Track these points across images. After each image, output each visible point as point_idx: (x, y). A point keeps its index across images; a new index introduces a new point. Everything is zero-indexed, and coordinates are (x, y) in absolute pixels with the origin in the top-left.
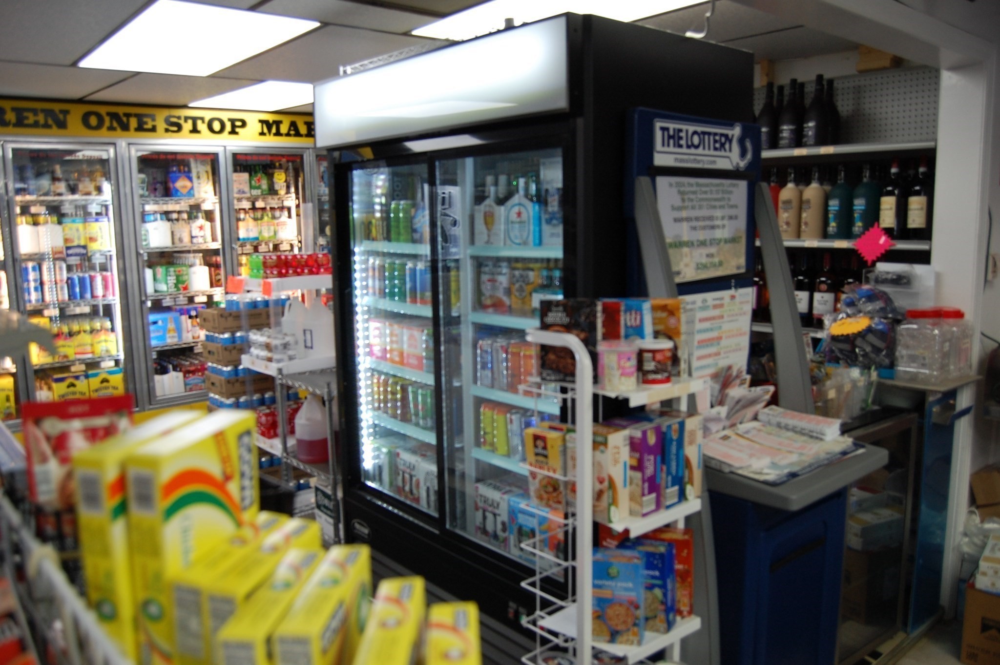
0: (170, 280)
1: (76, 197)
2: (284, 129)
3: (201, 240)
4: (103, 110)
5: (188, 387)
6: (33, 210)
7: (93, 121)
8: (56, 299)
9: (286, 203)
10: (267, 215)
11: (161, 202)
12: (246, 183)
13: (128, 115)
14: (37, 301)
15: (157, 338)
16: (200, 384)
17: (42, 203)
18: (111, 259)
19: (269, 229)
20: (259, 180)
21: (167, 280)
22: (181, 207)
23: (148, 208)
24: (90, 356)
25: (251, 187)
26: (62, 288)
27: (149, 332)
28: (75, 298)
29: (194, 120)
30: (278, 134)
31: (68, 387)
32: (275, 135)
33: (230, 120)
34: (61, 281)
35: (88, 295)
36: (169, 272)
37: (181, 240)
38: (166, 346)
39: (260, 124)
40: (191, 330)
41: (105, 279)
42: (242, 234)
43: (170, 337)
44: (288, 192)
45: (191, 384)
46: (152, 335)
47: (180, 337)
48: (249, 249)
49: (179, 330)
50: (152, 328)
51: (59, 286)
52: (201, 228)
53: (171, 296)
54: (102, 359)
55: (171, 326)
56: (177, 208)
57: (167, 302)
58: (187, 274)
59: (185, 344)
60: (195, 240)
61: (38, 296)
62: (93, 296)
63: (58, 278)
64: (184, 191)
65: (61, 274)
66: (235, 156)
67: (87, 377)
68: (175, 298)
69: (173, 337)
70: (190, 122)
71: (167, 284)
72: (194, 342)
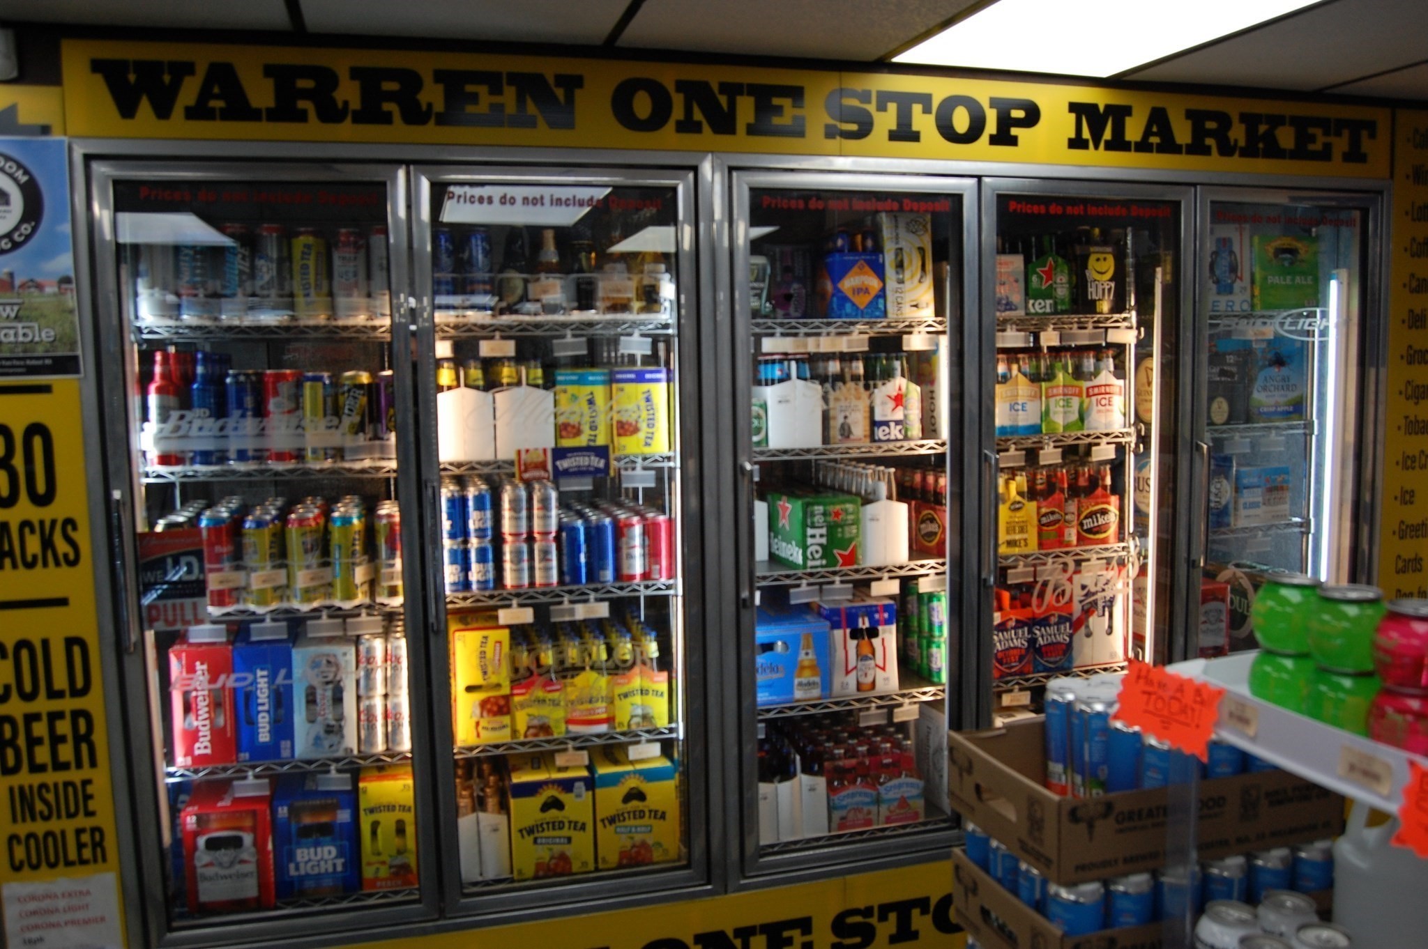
0: (813, 536)
1: (591, 315)
2: (1134, 130)
3: (895, 432)
4: (668, 76)
5: (837, 815)
6: (486, 349)
7: (642, 106)
8: (526, 581)
9: (1115, 337)
10: (1065, 368)
11: (803, 330)
12: (1017, 281)
13: (733, 91)
14: (483, 584)
15: (769, 686)
16: (866, 809)
17: (506, 332)
18: (671, 479)
19: (1067, 404)
20: (1049, 275)
21: (804, 535)
22: (850, 343)
23: (768, 345)
24: (603, 728)
25: (1028, 293)
26: (545, 553)
27: (753, 671)
28: (576, 579)
29: (905, 101)
30: (1118, 144)
31: (545, 807)
32: (1110, 146)
33: (994, 102)
34: (545, 534)
35: (609, 574)
36: (813, 515)
37: (846, 431)
38: (791, 708)
39: (1073, 116)
40: (855, 668)
41: (650, 532)
42: (1002, 417)
43: (800, 684)
44: (1119, 306)
45: (844, 807)
46: (761, 678)
47: (827, 684)
48: (1013, 458)
49: (824, 667)
50: (761, 659)
51: (537, 547)
52: (899, 400)
53: (812, 580)
54: (633, 737)
55: (806, 657)
56: (843, 345)
57: (802, 594)
58: (856, 522)
59: (837, 703)
60: (880, 433)
61: (486, 572)
62: (618, 575)
63: (537, 526)
64: (862, 301)
65: (546, 517)
66: (1004, 201)
67: (591, 783)
68: (821, 584)
69: (810, 685)
70: (892, 107)
71: (805, 547)
72: (859, 701)
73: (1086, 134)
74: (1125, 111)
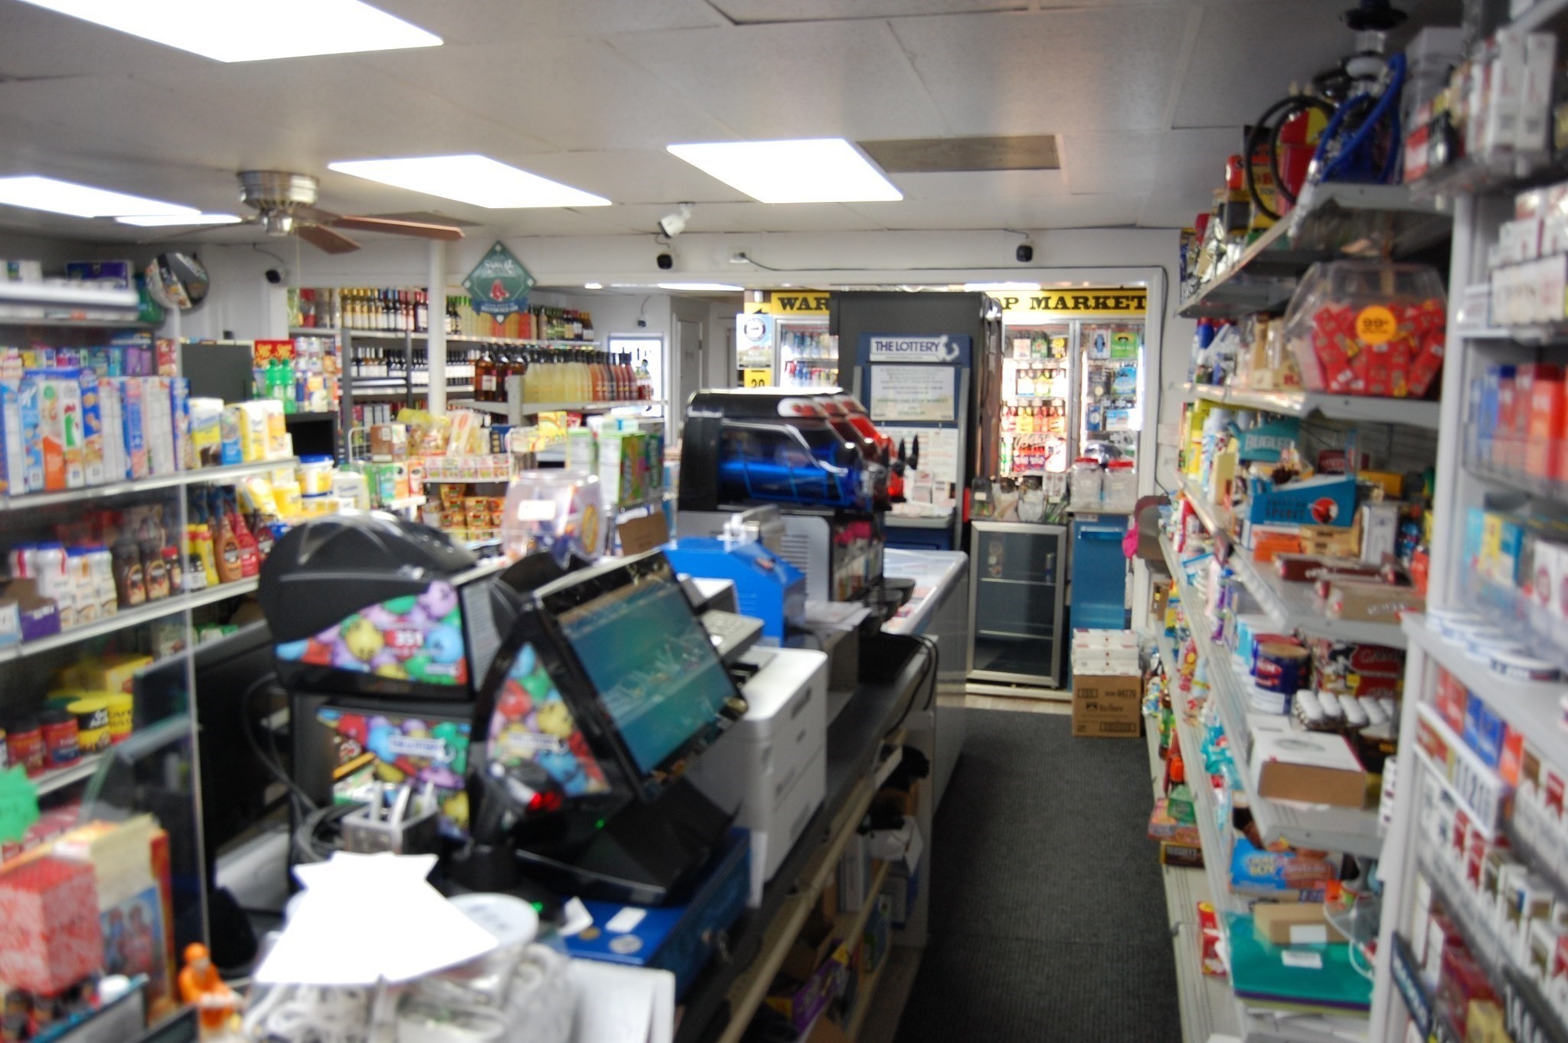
2: (1052, 303)
30: (1047, 308)
73: (1035, 305)
74: (1049, 298)
